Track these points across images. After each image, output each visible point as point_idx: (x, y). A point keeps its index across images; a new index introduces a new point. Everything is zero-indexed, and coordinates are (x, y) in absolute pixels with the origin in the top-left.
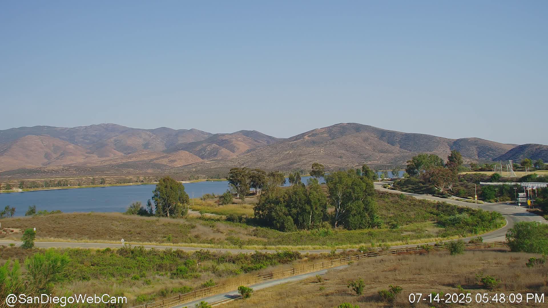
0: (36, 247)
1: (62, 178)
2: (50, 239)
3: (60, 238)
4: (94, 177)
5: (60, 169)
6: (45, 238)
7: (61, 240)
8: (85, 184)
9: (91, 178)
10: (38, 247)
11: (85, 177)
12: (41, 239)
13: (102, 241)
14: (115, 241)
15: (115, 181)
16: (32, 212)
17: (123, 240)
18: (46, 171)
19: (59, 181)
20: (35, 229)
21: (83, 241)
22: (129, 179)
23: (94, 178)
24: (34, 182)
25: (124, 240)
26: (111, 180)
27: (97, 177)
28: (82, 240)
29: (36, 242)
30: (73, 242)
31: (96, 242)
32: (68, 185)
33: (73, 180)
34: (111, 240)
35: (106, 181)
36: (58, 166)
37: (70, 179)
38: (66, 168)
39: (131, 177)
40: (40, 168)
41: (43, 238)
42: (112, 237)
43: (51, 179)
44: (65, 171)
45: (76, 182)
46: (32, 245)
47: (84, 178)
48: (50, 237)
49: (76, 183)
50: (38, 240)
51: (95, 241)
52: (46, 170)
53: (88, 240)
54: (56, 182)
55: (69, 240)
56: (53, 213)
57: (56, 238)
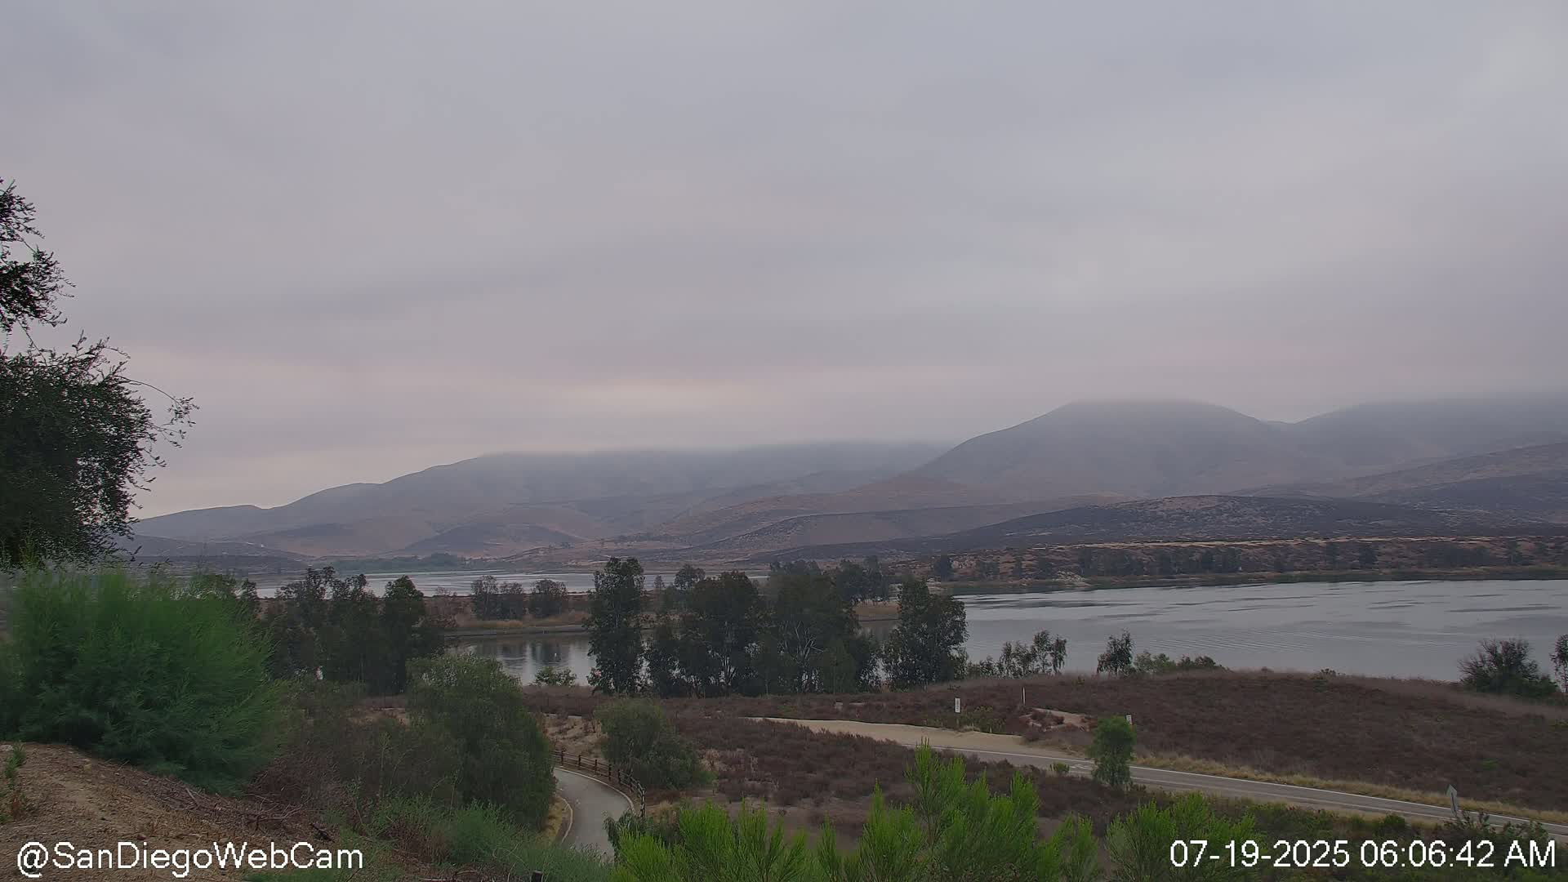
0: (1134, 783)
1: (1215, 543)
2: (1180, 760)
3: (1216, 759)
4: (1332, 540)
5: (1208, 509)
6: (1161, 754)
7: (1218, 766)
8: (1297, 564)
9: (1321, 542)
10: (1142, 785)
11: (1300, 541)
12: (1151, 758)
13: (1368, 786)
14: (1419, 792)
15: (1412, 555)
16: (1118, 655)
17: (1452, 790)
18: (1162, 517)
19: (1204, 551)
20: (1129, 718)
21: (1299, 777)
22: (1471, 548)
23: (1331, 543)
24: (1122, 552)
25: (1455, 792)
26: (1397, 552)
27: (1342, 540)
28: (1292, 773)
29: (1135, 765)
30: (1260, 780)
31: (1343, 789)
32: (1236, 570)
33: (1255, 550)
34: (1403, 786)
35: (1379, 558)
36: (1203, 496)
37: (1242, 546)
38: (1230, 504)
39: (1478, 541)
40: (1142, 505)
41: (1156, 755)
42: (1407, 777)
43: (1176, 544)
44: (1226, 515)
45: (1266, 557)
46: (1124, 773)
47: (1291, 543)
48: (1180, 754)
49: (1266, 561)
50: (1142, 760)
51: (1339, 782)
52: (1160, 513)
53: (1316, 780)
54: (1197, 556)
55: (1246, 770)
56: (1187, 669)
57: (1199, 758)
